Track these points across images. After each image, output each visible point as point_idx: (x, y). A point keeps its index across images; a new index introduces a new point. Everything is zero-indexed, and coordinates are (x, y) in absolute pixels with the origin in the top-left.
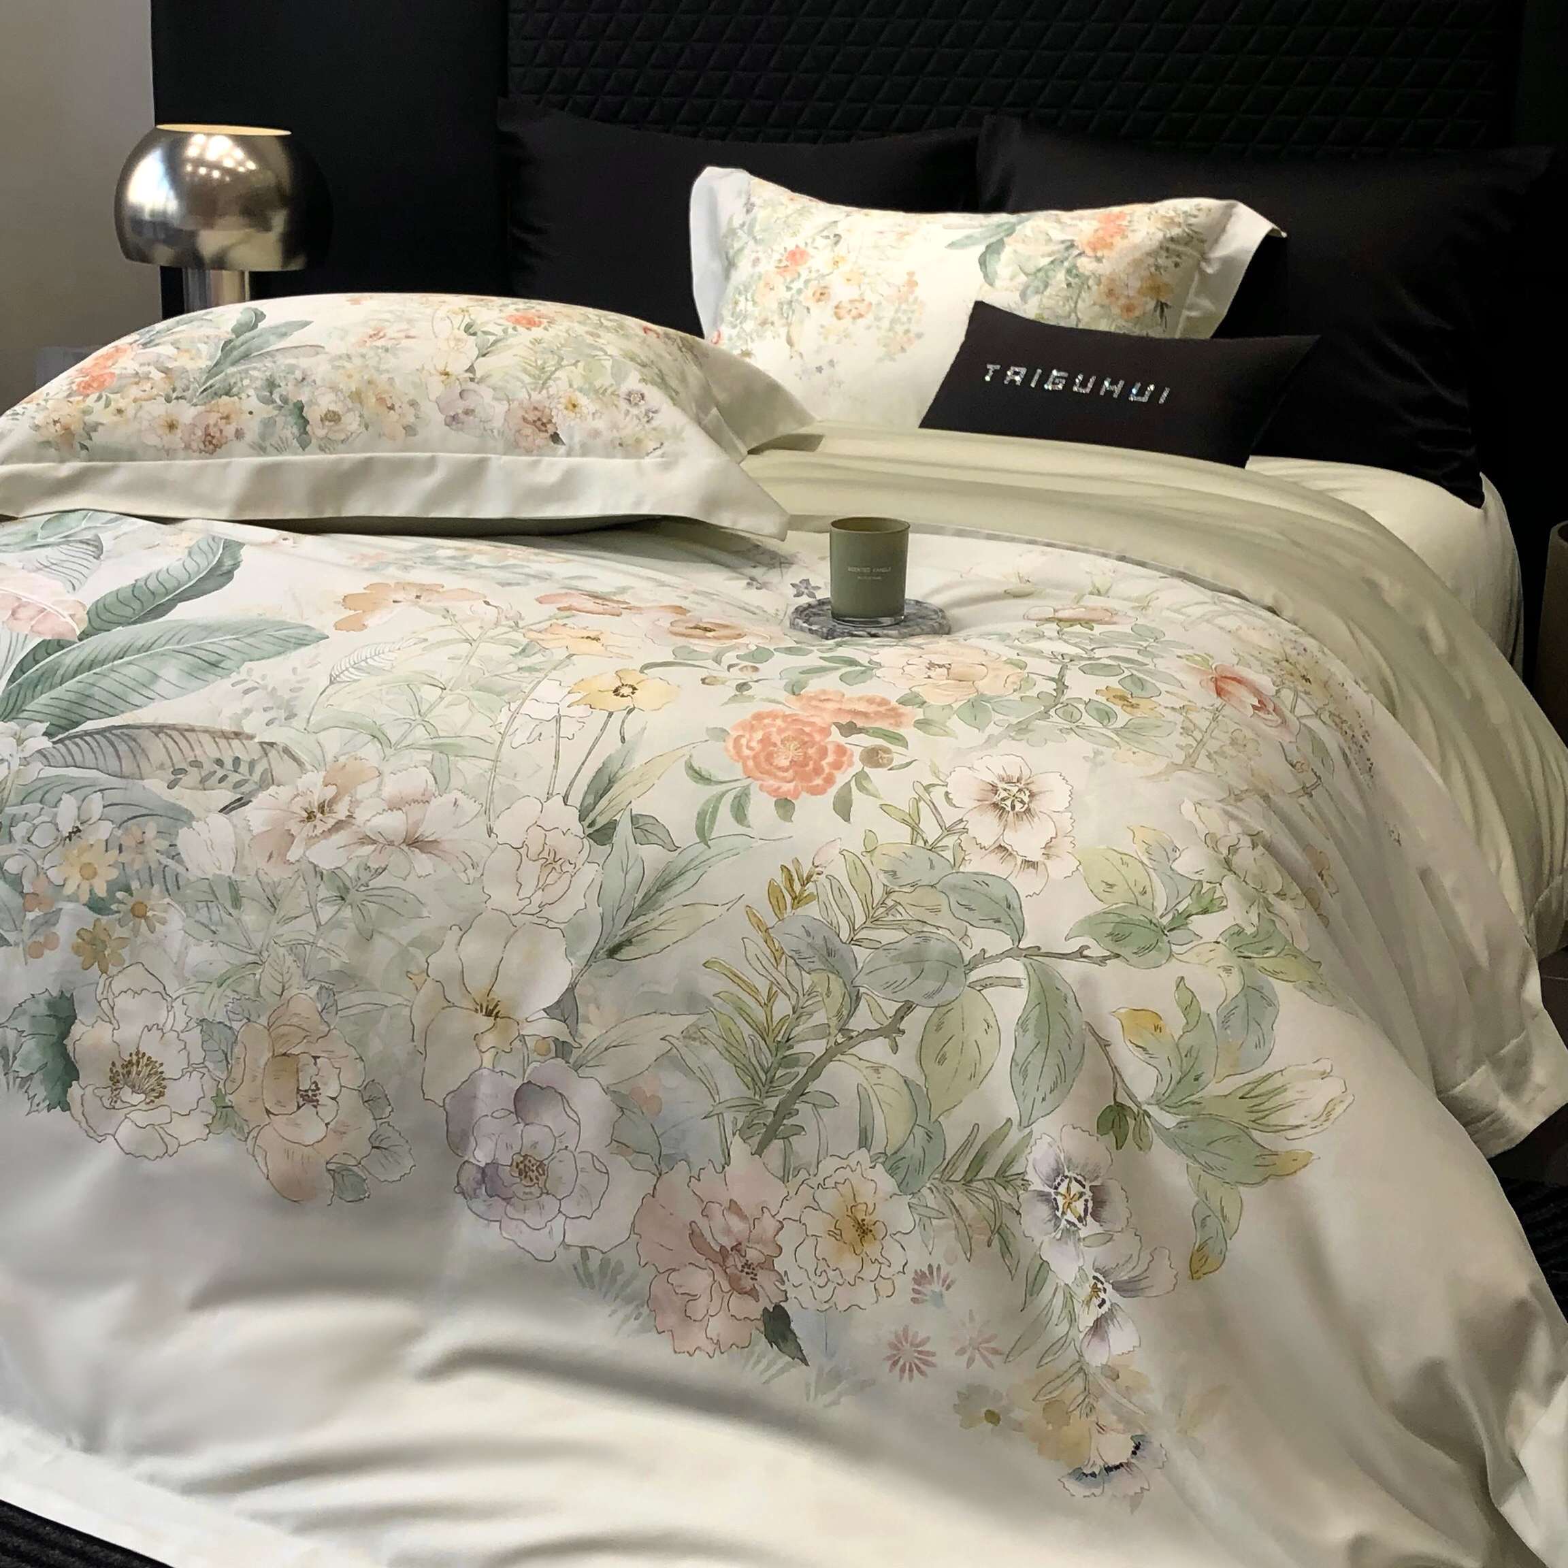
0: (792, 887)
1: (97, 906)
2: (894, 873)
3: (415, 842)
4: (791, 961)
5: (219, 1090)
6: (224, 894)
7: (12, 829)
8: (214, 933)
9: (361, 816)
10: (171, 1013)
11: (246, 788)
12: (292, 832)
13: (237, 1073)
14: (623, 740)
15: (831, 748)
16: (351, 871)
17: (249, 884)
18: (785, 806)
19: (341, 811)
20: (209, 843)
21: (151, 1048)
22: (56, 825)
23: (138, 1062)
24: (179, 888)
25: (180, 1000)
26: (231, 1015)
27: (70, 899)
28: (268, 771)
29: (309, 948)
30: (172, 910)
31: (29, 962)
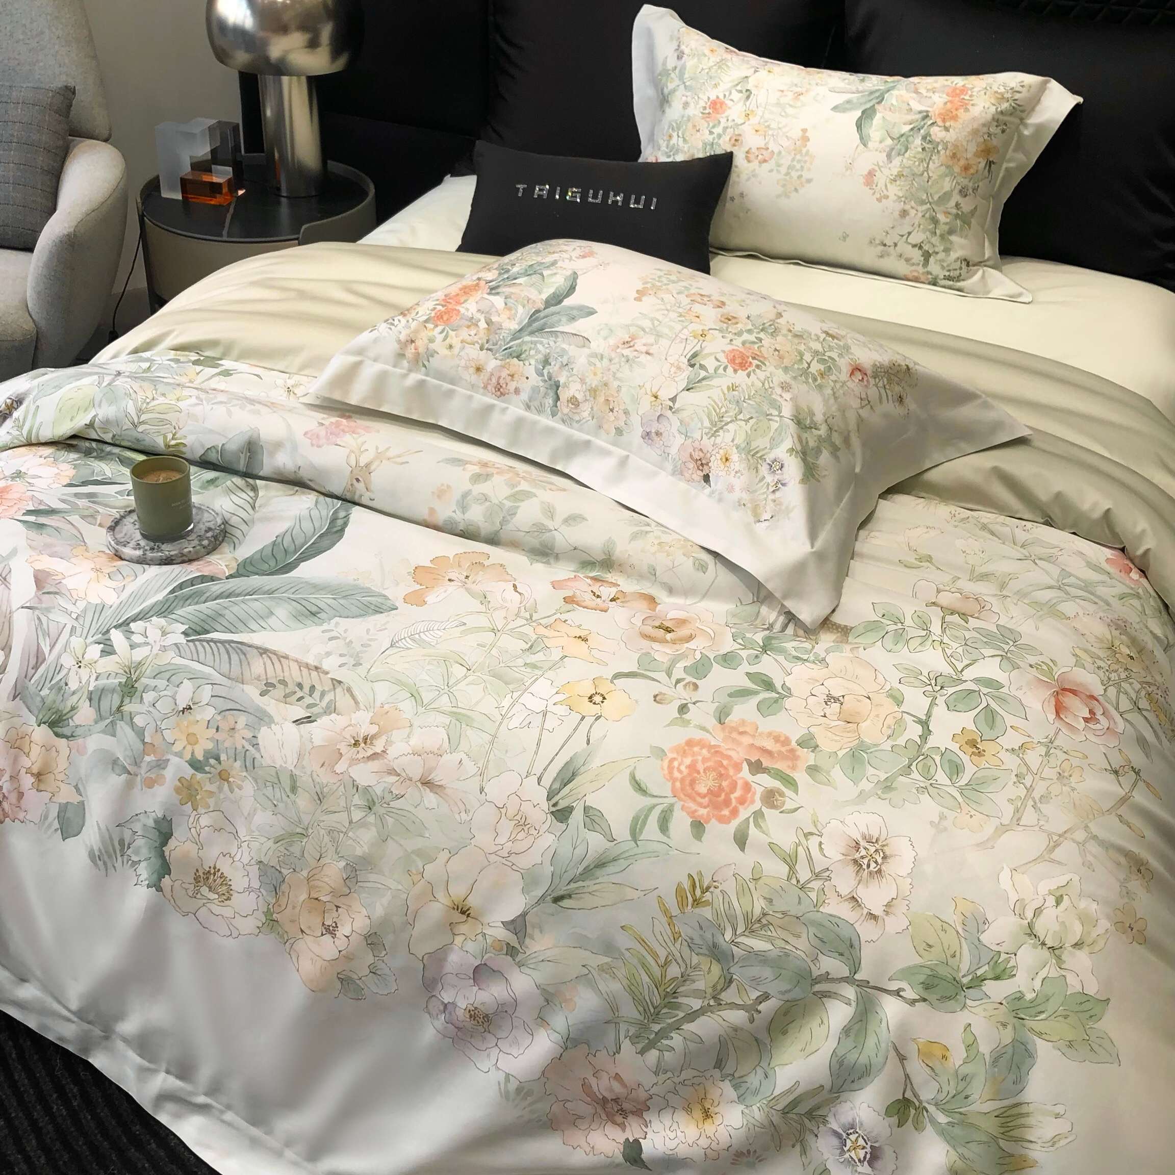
0: (694, 891)
1: (196, 765)
2: (770, 901)
3: (427, 783)
4: (685, 943)
5: (269, 909)
6: (286, 782)
7: (144, 694)
8: (276, 806)
9: (392, 752)
10: (240, 850)
11: (316, 710)
12: (342, 751)
13: (283, 901)
14: (588, 742)
15: (740, 783)
16: (379, 791)
17: (304, 780)
18: (698, 827)
19: (378, 747)
20: (281, 744)
21: (224, 867)
22: (175, 700)
23: (215, 874)
24: (254, 768)
25: (247, 843)
26: (282, 864)
27: (176, 755)
28: (333, 702)
29: (342, 835)
30: (247, 781)
31: (144, 790)
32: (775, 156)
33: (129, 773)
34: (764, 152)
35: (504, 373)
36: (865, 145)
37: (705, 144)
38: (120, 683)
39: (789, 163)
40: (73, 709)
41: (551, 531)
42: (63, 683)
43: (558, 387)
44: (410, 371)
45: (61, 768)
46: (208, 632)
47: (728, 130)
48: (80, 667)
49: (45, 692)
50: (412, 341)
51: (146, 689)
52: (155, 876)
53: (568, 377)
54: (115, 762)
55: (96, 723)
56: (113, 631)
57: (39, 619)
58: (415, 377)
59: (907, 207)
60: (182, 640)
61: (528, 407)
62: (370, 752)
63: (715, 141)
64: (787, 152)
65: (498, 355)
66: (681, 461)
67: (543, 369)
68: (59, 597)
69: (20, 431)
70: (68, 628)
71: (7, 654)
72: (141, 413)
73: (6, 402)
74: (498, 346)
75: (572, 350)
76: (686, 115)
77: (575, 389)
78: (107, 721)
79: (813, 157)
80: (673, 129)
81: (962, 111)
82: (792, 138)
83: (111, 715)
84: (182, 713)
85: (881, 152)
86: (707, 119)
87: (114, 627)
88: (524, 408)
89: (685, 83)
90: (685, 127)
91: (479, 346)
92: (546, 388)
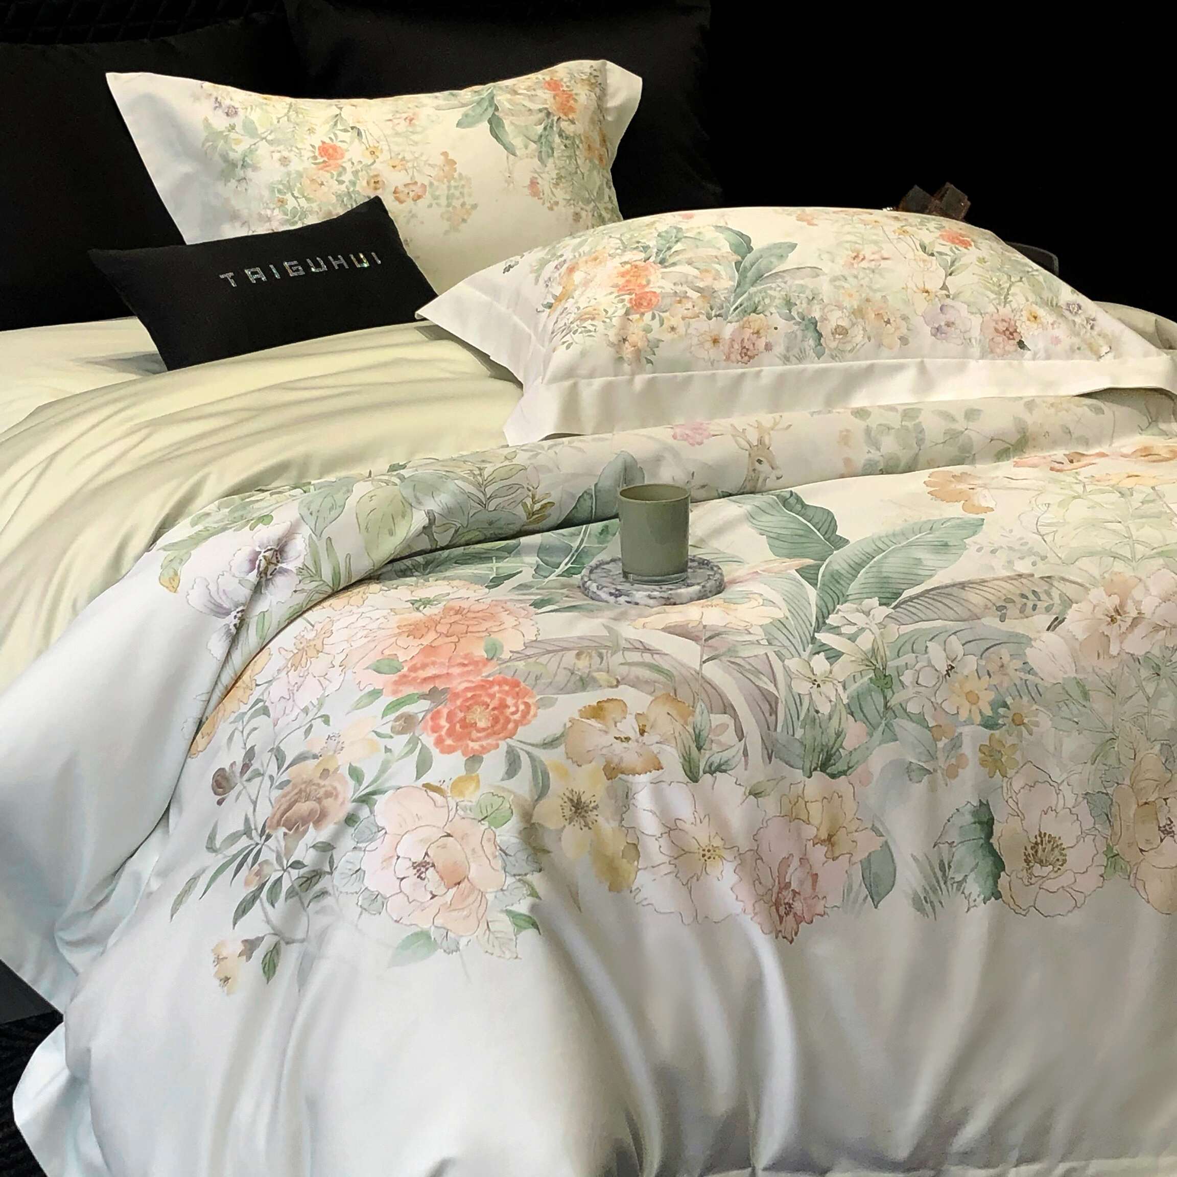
1: (989, 724)
5: (1108, 845)
6: (1076, 693)
7: (901, 678)
8: (1077, 723)
10: (1060, 796)
11: (1056, 610)
12: (1106, 633)
13: (1117, 828)
16: (1156, 651)
17: (1090, 680)
19: (1132, 611)
20: (1051, 655)
21: (1051, 828)
22: (933, 667)
23: (1042, 841)
24: (1041, 695)
25: (1065, 783)
26: (1105, 783)
27: (965, 723)
28: (1063, 595)
29: (1146, 717)
30: (1041, 714)
31: (949, 783)
32: (428, 188)
33: (929, 772)
34: (414, 188)
35: (748, 333)
36: (514, 154)
37: (339, 196)
38: (871, 679)
39: (446, 192)
40: (838, 735)
41: (962, 432)
42: (812, 712)
43: (815, 324)
44: (633, 374)
45: (850, 816)
46: (900, 594)
47: (360, 174)
48: (819, 686)
49: (799, 733)
50: (625, 340)
51: (899, 673)
52: (990, 882)
53: (822, 309)
54: (909, 769)
55: (871, 735)
56: (817, 635)
57: (733, 663)
58: (640, 380)
59: (578, 210)
60: (888, 610)
61: (786, 359)
62: (1129, 621)
63: (351, 189)
64: (439, 181)
65: (729, 318)
66: (988, 340)
67: (790, 312)
68: (724, 636)
69: (318, 579)
70: (773, 657)
71: (733, 715)
72: (483, 487)
73: (265, 557)
74: (725, 309)
75: (808, 282)
76: (293, 172)
77: (836, 318)
78: (881, 729)
79: (468, 180)
80: (279, 191)
81: (572, 102)
82: (436, 165)
83: (882, 718)
84: (947, 676)
85: (531, 158)
86: (327, 169)
87: (815, 631)
88: (781, 362)
89: (265, 138)
90: (298, 185)
91: (705, 317)
92: (803, 330)
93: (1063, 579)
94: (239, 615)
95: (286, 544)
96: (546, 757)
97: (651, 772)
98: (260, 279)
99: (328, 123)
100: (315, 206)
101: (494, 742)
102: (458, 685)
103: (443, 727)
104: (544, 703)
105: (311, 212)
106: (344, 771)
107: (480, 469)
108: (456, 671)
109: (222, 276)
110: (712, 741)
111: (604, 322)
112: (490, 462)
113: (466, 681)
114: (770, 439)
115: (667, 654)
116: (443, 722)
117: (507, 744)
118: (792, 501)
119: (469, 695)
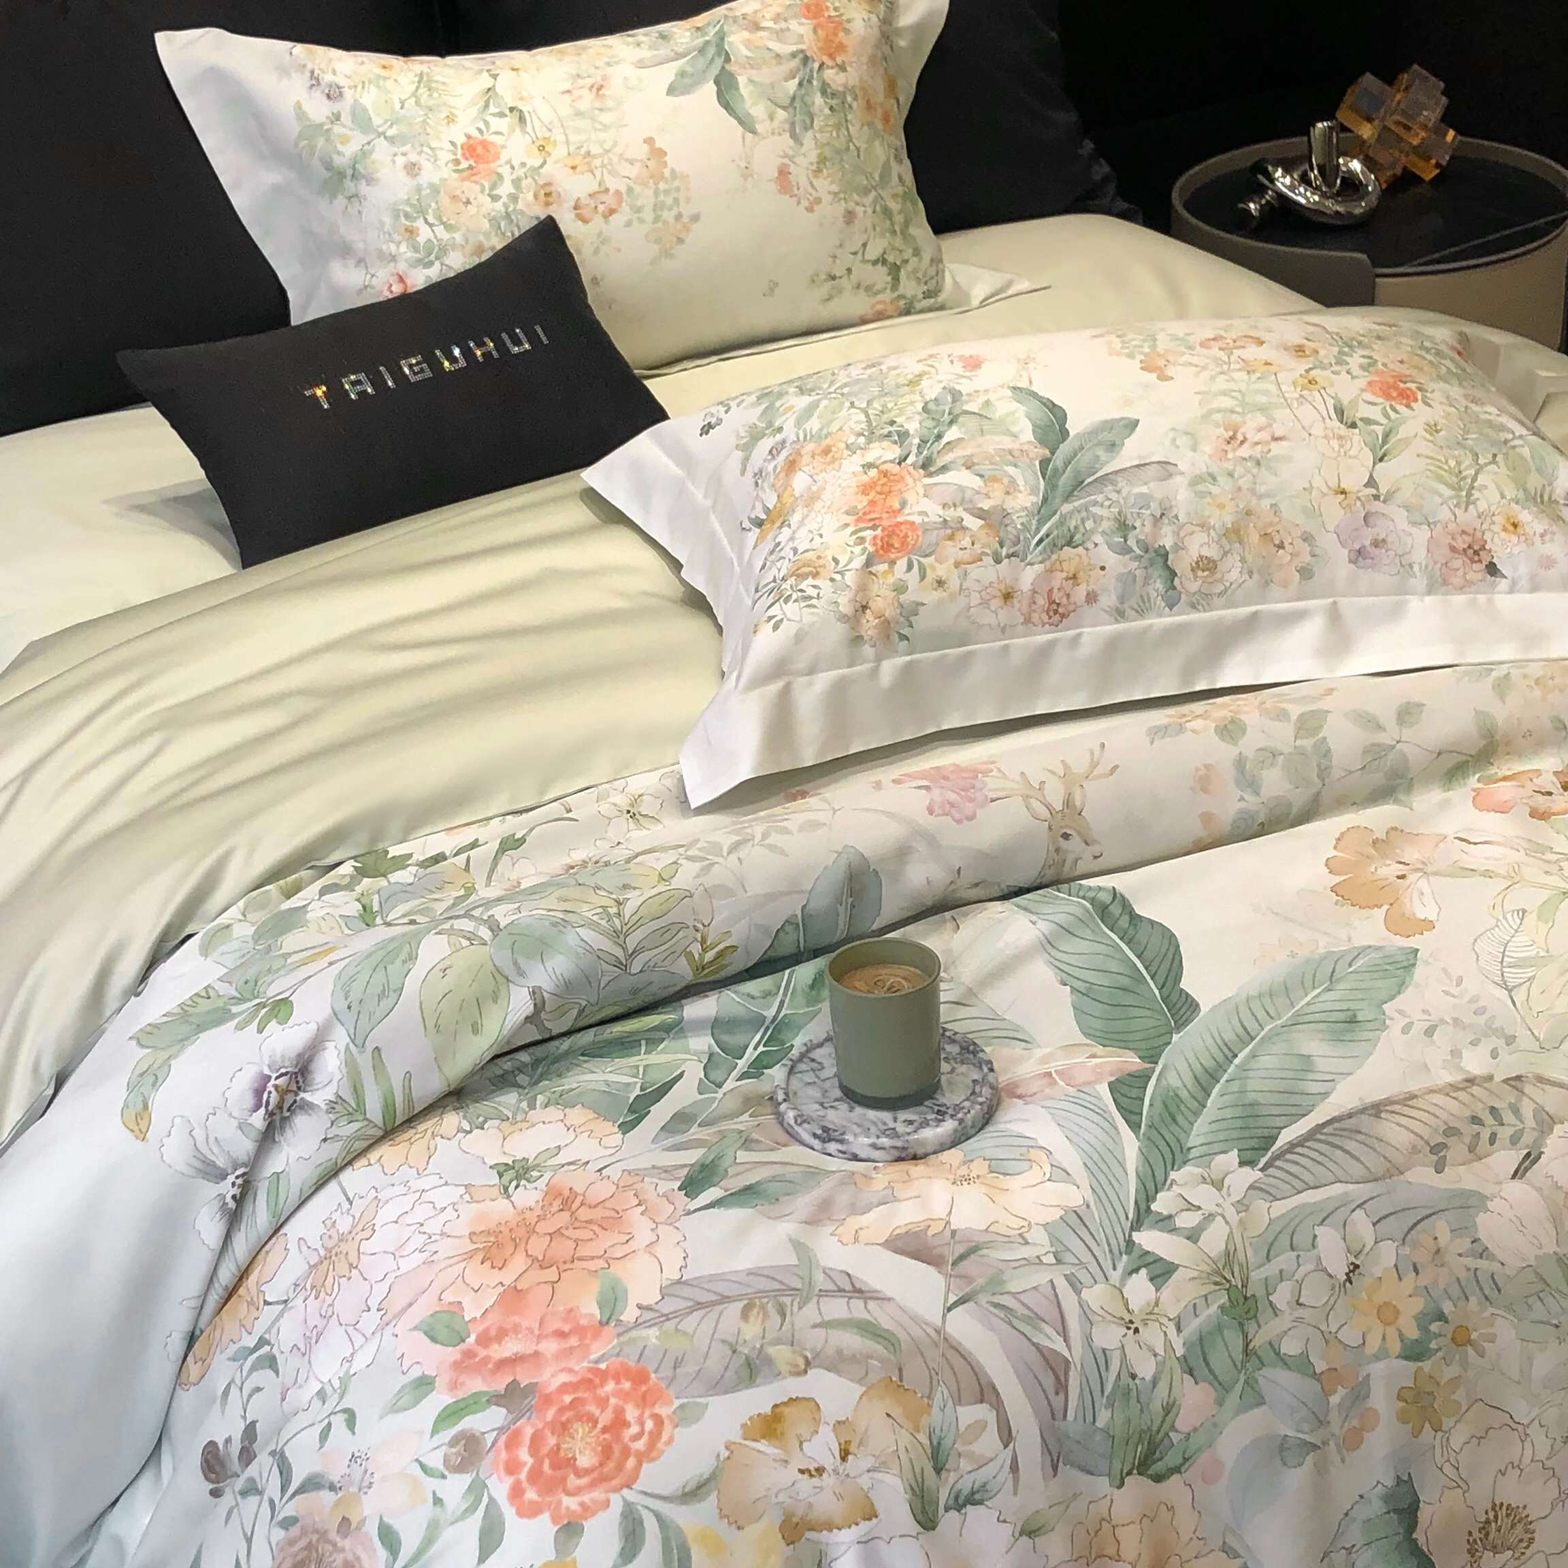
1: (1415, 1352)
6: (1556, 1277)
8: (1557, 1326)
10: (1528, 1445)
11: (1528, 1138)
20: (1518, 1223)
21: (1511, 1492)
22: (1325, 1270)
23: (1496, 1517)
24: (1499, 1291)
25: (1537, 1421)
27: (1377, 1358)
28: (1539, 1110)
30: (1499, 1322)
31: (1347, 1460)
32: (625, 197)
33: (1315, 1447)
34: (604, 198)
35: (1058, 579)
36: (754, 132)
37: (494, 221)
38: (1222, 1307)
39: (653, 200)
40: (1168, 1409)
41: (1394, 747)
42: (1125, 1379)
43: (1165, 556)
44: (879, 659)
45: (1186, 1536)
46: (1274, 1139)
47: (524, 183)
48: (1136, 1331)
49: (1103, 1418)
50: (865, 608)
51: (1269, 1290)
53: (1176, 533)
54: (1283, 1447)
55: (1220, 1403)
56: (1136, 1236)
57: (996, 1305)
58: (890, 668)
59: (851, 205)
60: (1251, 1175)
61: (1119, 614)
63: (511, 209)
64: (640, 184)
65: (1029, 557)
66: (1439, 565)
67: (1126, 541)
68: (985, 1251)
69: (361, 1118)
70: (1061, 1284)
71: (995, 1402)
72: (622, 937)
73: (276, 1087)
74: (1022, 543)
75: (1156, 490)
76: (425, 185)
77: (1198, 546)
78: (1239, 1387)
79: (685, 177)
80: (407, 216)
81: (841, 34)
82: (637, 160)
83: (1240, 1372)
84: (1348, 1284)
85: (780, 134)
86: (474, 178)
87: (1132, 1229)
88: (1112, 619)
89: (383, 133)
90: (433, 204)
91: (990, 559)
92: (1146, 568)
93: (1541, 1079)
94: (240, 1181)
95: (310, 1060)
96: (688, 1518)
97: (857, 1524)
98: (366, 391)
99: (475, 105)
100: (458, 236)
101: (602, 1496)
102: (552, 1378)
103: (525, 1464)
104: (687, 1416)
105: (454, 247)
106: (372, 1529)
107: (619, 903)
108: (550, 1347)
109: (307, 393)
110: (960, 1455)
111: (832, 580)
112: (635, 888)
113: (562, 1370)
114: (1084, 796)
115: (889, 1299)
116: (524, 1455)
117: (625, 1500)
118: (1116, 910)
119: (567, 1399)
